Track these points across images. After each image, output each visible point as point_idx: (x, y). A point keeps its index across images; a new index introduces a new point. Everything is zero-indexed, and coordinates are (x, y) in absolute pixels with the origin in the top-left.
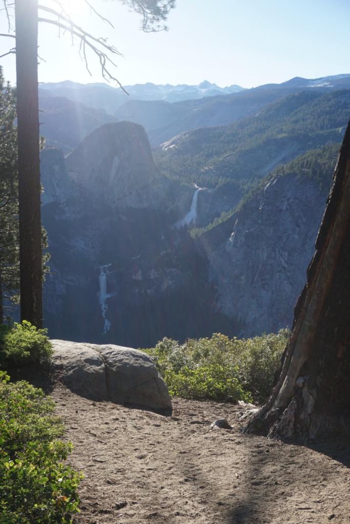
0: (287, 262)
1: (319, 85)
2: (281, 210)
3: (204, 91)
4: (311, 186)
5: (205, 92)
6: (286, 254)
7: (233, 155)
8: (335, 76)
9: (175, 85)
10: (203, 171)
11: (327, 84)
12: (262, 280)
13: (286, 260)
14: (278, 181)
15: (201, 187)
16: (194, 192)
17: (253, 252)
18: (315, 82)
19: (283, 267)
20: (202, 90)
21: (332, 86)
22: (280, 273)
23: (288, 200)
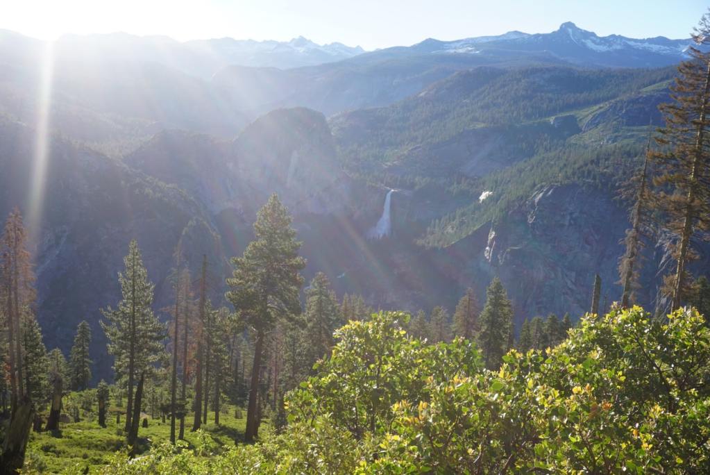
0: (575, 284)
1: (461, 51)
2: (563, 226)
3: (301, 50)
4: (604, 200)
5: (304, 52)
6: (574, 274)
7: (420, 147)
8: (476, 38)
9: (260, 41)
10: (386, 167)
11: (470, 49)
12: (537, 303)
13: (573, 280)
14: (554, 192)
15: (393, 188)
16: (386, 195)
17: (525, 272)
18: (453, 45)
19: (570, 289)
20: (299, 49)
21: (478, 52)
22: (566, 296)
23: (571, 214)
